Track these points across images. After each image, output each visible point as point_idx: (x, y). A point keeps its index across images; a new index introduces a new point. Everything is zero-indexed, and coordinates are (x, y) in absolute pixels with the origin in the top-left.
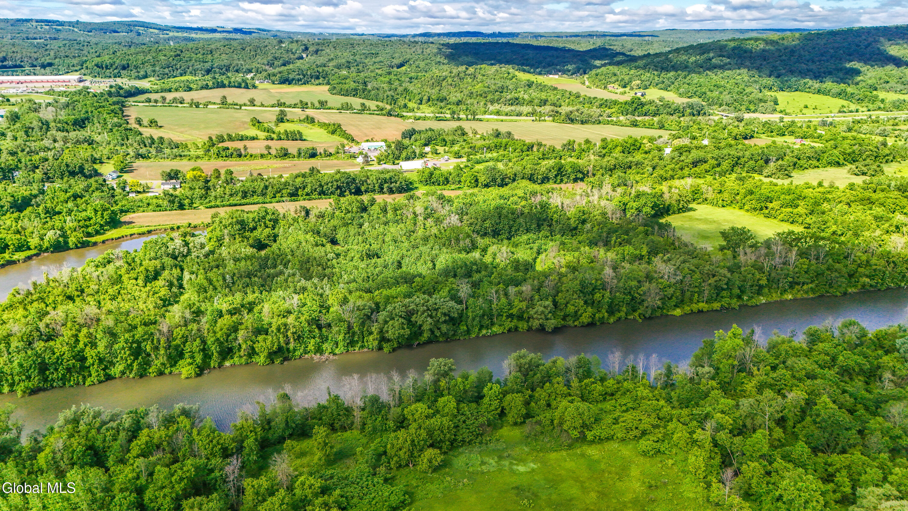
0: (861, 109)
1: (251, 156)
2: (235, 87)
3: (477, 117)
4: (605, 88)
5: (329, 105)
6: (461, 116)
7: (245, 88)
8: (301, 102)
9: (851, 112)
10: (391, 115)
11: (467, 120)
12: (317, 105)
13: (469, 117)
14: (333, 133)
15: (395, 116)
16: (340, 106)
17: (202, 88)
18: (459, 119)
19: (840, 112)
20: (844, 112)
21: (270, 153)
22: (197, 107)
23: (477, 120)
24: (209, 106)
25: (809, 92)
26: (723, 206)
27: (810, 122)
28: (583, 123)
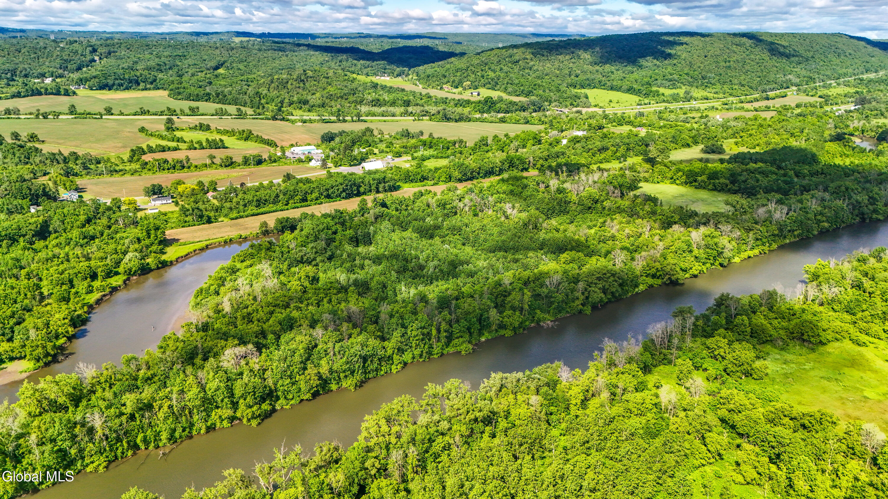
0: (652, 102)
1: (196, 167)
2: (52, 94)
3: (361, 118)
4: (441, 88)
5: (201, 111)
6: (346, 118)
7: (65, 95)
8: (169, 109)
9: (645, 104)
10: (277, 119)
11: (353, 121)
12: (187, 111)
13: (355, 118)
14: (246, 139)
15: (281, 120)
16: (214, 112)
17: (13, 97)
18: (345, 121)
19: (638, 105)
20: (641, 105)
21: (213, 163)
22: (45, 117)
23: (362, 121)
24: (60, 117)
25: (604, 89)
26: (658, 183)
27: (624, 113)
28: (456, 121)
